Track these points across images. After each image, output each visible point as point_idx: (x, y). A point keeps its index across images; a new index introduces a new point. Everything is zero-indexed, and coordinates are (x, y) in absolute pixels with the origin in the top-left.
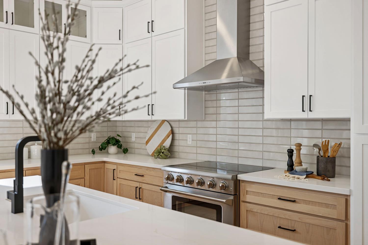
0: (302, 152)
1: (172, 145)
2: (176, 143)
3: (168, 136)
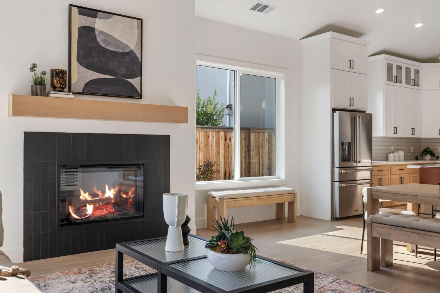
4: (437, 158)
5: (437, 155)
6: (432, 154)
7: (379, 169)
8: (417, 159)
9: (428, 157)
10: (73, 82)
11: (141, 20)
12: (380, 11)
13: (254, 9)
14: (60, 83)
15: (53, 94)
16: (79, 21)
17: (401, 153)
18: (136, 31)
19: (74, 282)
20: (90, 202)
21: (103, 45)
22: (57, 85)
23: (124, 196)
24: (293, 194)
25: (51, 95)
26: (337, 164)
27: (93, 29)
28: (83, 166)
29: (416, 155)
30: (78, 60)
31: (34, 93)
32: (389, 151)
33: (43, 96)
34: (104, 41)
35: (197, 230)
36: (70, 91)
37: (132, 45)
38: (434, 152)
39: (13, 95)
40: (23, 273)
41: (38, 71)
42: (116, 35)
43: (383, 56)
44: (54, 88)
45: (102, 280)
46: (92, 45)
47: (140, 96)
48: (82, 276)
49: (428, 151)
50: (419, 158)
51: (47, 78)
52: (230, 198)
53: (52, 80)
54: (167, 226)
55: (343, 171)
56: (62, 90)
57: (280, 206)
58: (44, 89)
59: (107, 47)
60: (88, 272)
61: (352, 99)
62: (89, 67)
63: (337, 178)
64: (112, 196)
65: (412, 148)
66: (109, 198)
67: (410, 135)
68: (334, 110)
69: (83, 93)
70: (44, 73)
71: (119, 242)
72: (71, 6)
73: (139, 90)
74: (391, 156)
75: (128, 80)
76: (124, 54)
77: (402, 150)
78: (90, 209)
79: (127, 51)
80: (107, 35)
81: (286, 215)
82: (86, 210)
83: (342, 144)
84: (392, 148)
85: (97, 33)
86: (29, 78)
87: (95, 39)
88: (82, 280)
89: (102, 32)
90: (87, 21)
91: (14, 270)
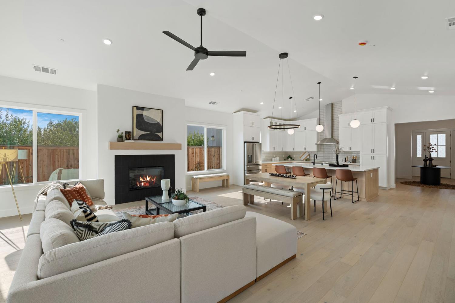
0: (348, 158)
1: (309, 158)
2: (311, 157)
3: (308, 155)
4: (293, 160)
5: (293, 158)
6: (291, 158)
7: (266, 165)
8: (285, 160)
9: (290, 159)
10: (134, 135)
11: (162, 110)
12: (262, 103)
13: (210, 103)
14: (129, 137)
15: (126, 141)
16: (137, 112)
17: (278, 158)
18: (160, 115)
19: (132, 211)
20: (143, 182)
21: (146, 121)
22: (128, 137)
23: (152, 180)
24: (228, 176)
25: (125, 141)
26: (246, 164)
27: (142, 115)
28: (138, 167)
29: (285, 158)
30: (136, 127)
31: (118, 141)
32: (273, 157)
33: (122, 142)
34: (147, 119)
35: (187, 191)
36: (133, 139)
37: (159, 120)
38: (292, 157)
39: (110, 142)
40: (110, 208)
41: (120, 132)
42: (152, 117)
43: (268, 119)
44: (127, 139)
45: (143, 210)
46: (142, 121)
47: (162, 140)
48: (136, 209)
49: (289, 157)
50: (286, 159)
51: (124, 135)
52: (200, 178)
53: (126, 136)
54: (163, 191)
55: (248, 167)
56: (130, 139)
57: (223, 181)
58: (122, 139)
59: (148, 122)
60: (139, 208)
61: (253, 138)
62: (140, 129)
63: (246, 170)
64: (149, 180)
65: (283, 155)
66: (148, 181)
67: (281, 150)
68: (245, 142)
69: (138, 140)
70: (122, 133)
71: (147, 197)
72: (133, 106)
73: (162, 137)
74: (273, 159)
75: (157, 134)
76: (155, 124)
77: (278, 157)
78: (143, 184)
79: (156, 122)
80: (148, 117)
81: (226, 185)
82: (141, 184)
83: (248, 156)
84: (274, 156)
85: (144, 116)
86: (116, 135)
87: (143, 118)
88: (136, 211)
89: (146, 116)
90: (140, 112)
91: (106, 207)
